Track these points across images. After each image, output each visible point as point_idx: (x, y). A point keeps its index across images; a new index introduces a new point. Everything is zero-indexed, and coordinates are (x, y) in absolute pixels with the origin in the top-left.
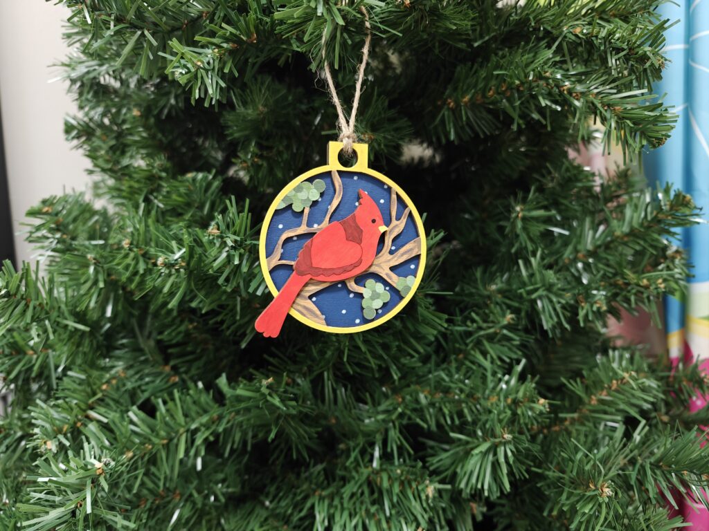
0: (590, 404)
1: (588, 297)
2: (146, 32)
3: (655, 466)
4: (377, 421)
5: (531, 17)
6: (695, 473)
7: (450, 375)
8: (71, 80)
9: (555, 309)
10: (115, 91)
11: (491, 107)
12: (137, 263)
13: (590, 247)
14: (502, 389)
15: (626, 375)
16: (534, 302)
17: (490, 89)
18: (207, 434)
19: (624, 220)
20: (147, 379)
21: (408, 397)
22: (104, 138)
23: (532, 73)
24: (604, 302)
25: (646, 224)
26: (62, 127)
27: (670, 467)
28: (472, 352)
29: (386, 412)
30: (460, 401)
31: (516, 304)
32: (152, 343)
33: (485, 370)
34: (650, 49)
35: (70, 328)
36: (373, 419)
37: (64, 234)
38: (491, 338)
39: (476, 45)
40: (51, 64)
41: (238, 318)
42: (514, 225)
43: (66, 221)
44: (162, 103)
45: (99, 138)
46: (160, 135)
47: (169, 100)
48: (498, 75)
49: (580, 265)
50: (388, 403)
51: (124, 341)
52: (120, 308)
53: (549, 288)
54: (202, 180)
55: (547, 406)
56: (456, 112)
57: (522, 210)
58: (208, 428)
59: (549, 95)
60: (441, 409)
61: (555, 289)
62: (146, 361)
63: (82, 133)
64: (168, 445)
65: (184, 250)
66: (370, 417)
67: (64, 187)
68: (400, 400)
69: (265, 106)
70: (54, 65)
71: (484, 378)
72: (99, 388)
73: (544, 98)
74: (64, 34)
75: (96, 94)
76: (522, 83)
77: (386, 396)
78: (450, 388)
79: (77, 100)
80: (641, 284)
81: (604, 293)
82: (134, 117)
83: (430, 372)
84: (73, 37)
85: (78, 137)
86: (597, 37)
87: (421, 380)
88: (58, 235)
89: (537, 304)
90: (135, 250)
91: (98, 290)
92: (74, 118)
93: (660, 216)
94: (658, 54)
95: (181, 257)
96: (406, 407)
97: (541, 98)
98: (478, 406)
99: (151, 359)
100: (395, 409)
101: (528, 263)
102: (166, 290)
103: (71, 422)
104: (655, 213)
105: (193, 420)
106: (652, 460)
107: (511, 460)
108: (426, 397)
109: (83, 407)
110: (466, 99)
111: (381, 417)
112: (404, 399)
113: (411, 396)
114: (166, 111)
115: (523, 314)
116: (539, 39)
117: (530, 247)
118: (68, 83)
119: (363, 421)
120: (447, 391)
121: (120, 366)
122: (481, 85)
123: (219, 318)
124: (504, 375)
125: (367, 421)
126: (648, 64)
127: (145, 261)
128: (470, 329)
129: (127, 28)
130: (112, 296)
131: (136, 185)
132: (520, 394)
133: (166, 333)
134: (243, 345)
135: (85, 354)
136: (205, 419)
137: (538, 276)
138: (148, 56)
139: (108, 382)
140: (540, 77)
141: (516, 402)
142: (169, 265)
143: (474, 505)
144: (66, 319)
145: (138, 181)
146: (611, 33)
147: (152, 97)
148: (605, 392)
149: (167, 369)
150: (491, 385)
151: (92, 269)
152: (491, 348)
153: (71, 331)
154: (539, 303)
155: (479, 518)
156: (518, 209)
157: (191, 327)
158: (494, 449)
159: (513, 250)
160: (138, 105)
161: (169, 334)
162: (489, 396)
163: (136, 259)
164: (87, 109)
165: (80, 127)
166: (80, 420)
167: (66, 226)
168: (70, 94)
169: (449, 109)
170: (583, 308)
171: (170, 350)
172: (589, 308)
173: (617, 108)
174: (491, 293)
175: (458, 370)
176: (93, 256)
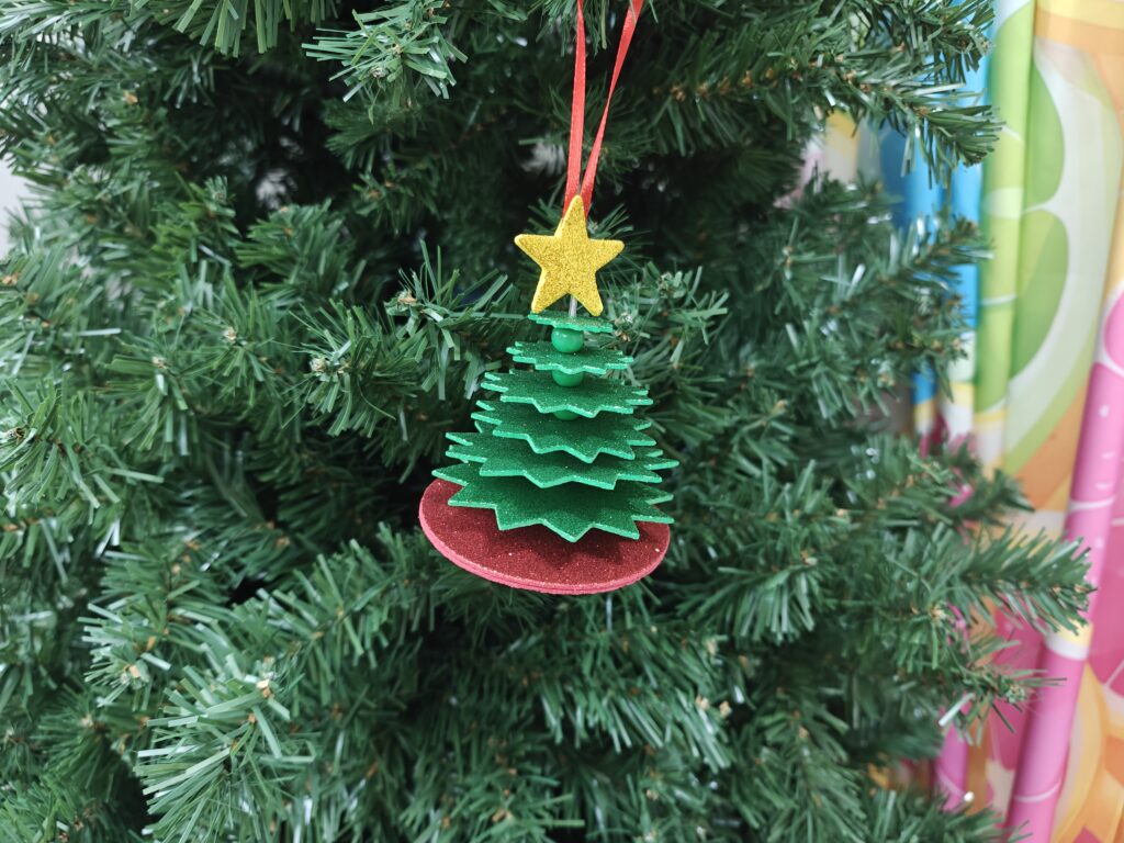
0: (874, 509)
7: (706, 490)
9: (839, 392)
11: (740, 100)
14: (784, 501)
15: (927, 467)
16: (809, 382)
17: (745, 75)
19: (889, 258)
20: (243, 547)
22: (51, 139)
23: (821, 56)
25: (919, 262)
28: (732, 456)
31: (784, 387)
32: (239, 485)
33: (760, 481)
34: (972, 27)
35: (128, 481)
37: (43, 320)
38: (757, 434)
42: (778, 276)
43: (47, 300)
44: (175, 81)
51: (192, 492)
52: (196, 439)
53: (829, 361)
54: (309, 218)
55: (849, 518)
56: (687, 110)
57: (791, 253)
60: (697, 541)
61: (838, 363)
62: (236, 519)
64: (322, 639)
71: (759, 490)
72: (170, 570)
76: (801, 70)
80: (932, 347)
81: (889, 362)
82: (125, 106)
88: (32, 323)
89: (812, 385)
90: (244, 343)
93: (939, 251)
94: (982, 36)
97: (828, 94)
98: (751, 529)
99: (244, 514)
101: (800, 330)
102: (329, 408)
104: (930, 248)
105: (355, 598)
110: (705, 86)
114: (180, 98)
117: (803, 307)
122: (729, 67)
124: (785, 484)
126: (970, 47)
132: (810, 506)
133: (277, 471)
138: (229, 14)
139: (179, 561)
140: (830, 62)
142: (329, 370)
143: (743, 659)
144: (117, 467)
145: (186, 225)
148: (896, 493)
150: (767, 499)
151: (160, 379)
152: (759, 447)
153: (132, 486)
154: (816, 385)
155: (752, 674)
156: (785, 251)
157: (305, 457)
158: (791, 582)
159: (777, 311)
161: (282, 472)
162: (765, 513)
163: (246, 358)
167: (46, 309)
170: (863, 385)
171: (282, 498)
172: (871, 385)
173: (922, 108)
174: (750, 374)
175: (716, 482)
176: (162, 359)
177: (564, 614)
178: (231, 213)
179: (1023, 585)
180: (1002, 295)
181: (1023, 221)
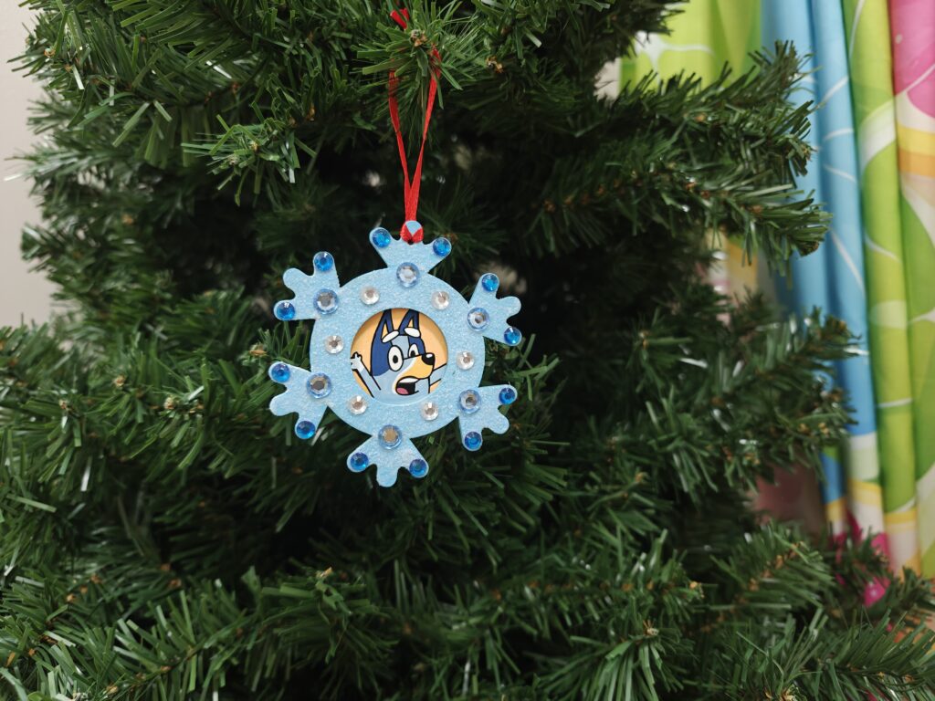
0: (749, 591)
1: (735, 448)
2: (157, 104)
3: (841, 669)
4: (469, 626)
5: (644, 103)
6: (893, 675)
7: (567, 558)
8: (36, 178)
9: (697, 466)
10: (97, 194)
11: (600, 209)
12: (133, 410)
13: (727, 389)
14: (639, 570)
15: (793, 546)
16: (668, 457)
17: (599, 187)
18: (227, 655)
19: (766, 354)
20: (135, 585)
21: (510, 593)
22: (78, 255)
23: (652, 164)
24: (756, 453)
25: (793, 357)
26: (18, 241)
27: (860, 668)
28: (594, 526)
29: (481, 612)
30: (582, 594)
31: (646, 461)
32: (144, 531)
33: (614, 548)
34: (792, 136)
35: (26, 508)
36: (464, 624)
37: (19, 380)
38: (617, 505)
39: (578, 135)
40: (11, 156)
41: (274, 486)
42: (637, 356)
43: (23, 363)
44: (163, 208)
45: (70, 256)
46: (159, 250)
47: (173, 205)
48: (610, 167)
49: (716, 413)
50: (484, 600)
51: (102, 530)
52: (100, 479)
53: (688, 436)
54: (226, 299)
55: (701, 591)
56: (555, 216)
57: (647, 337)
58: (228, 648)
59: (673, 193)
60: (555, 606)
61: (695, 437)
62: (136, 557)
63: (46, 250)
64: (169, 673)
65: (201, 388)
66: (459, 622)
67: (22, 316)
68: (499, 597)
69: (313, 204)
70: (15, 158)
71: (613, 558)
72: (63, 598)
73: (668, 197)
74: (30, 119)
75: (71, 198)
76: (641, 177)
77: (480, 593)
78: (567, 575)
79: (42, 205)
80: (799, 430)
81: (755, 442)
82: (124, 226)
83: (538, 556)
84: (44, 122)
85: (40, 255)
86: (725, 124)
87: (525, 569)
88: (10, 382)
89: (672, 459)
90: (132, 390)
91: (71, 451)
92: (37, 230)
93: (812, 348)
94: (802, 143)
95: (199, 398)
96: (508, 605)
97: (664, 196)
98: (608, 599)
99: (142, 554)
100: (494, 609)
101: (659, 407)
102: (175, 443)
103: (21, 647)
104: (803, 344)
105: (207, 636)
106: (837, 661)
107: (659, 664)
108: (534, 592)
109: (39, 625)
110: (569, 199)
111: (473, 621)
112: (503, 595)
113: (514, 590)
114: (169, 218)
115: (655, 473)
116: (654, 130)
117: (660, 384)
118: (32, 182)
119: (450, 628)
120: (561, 579)
121: (93, 568)
122: (587, 182)
123: (248, 487)
124: (640, 554)
125: (455, 627)
126: (791, 154)
127: (144, 407)
128: (590, 494)
129: (131, 97)
130: (90, 460)
131: (127, 311)
132: (665, 578)
133: (168, 513)
134: (279, 528)
135: (45, 547)
136: (225, 633)
137: (673, 424)
138: (157, 135)
139: (75, 591)
140: (662, 169)
141: (659, 589)
142: (180, 408)
144: (21, 496)
145: (132, 305)
146: (744, 120)
147: (151, 199)
148: (767, 574)
149: (166, 568)
150: (623, 567)
151: (64, 420)
152: (619, 517)
153: (27, 512)
154: (676, 458)
156: (642, 335)
157: (203, 504)
158: (634, 652)
159: (638, 389)
160: (129, 210)
161: (173, 515)
162: (621, 583)
163: (132, 403)
164: (54, 218)
165: (44, 242)
166: (33, 647)
167: (22, 369)
168: (33, 197)
169: (546, 212)
170: (729, 463)
171: (172, 539)
172: (738, 463)
173: (756, 208)
174: (613, 447)
175: (577, 550)
176: (67, 402)
177: (420, 674)
178: (168, 296)
179: (906, 679)
180: (897, 399)
181: (910, 332)
